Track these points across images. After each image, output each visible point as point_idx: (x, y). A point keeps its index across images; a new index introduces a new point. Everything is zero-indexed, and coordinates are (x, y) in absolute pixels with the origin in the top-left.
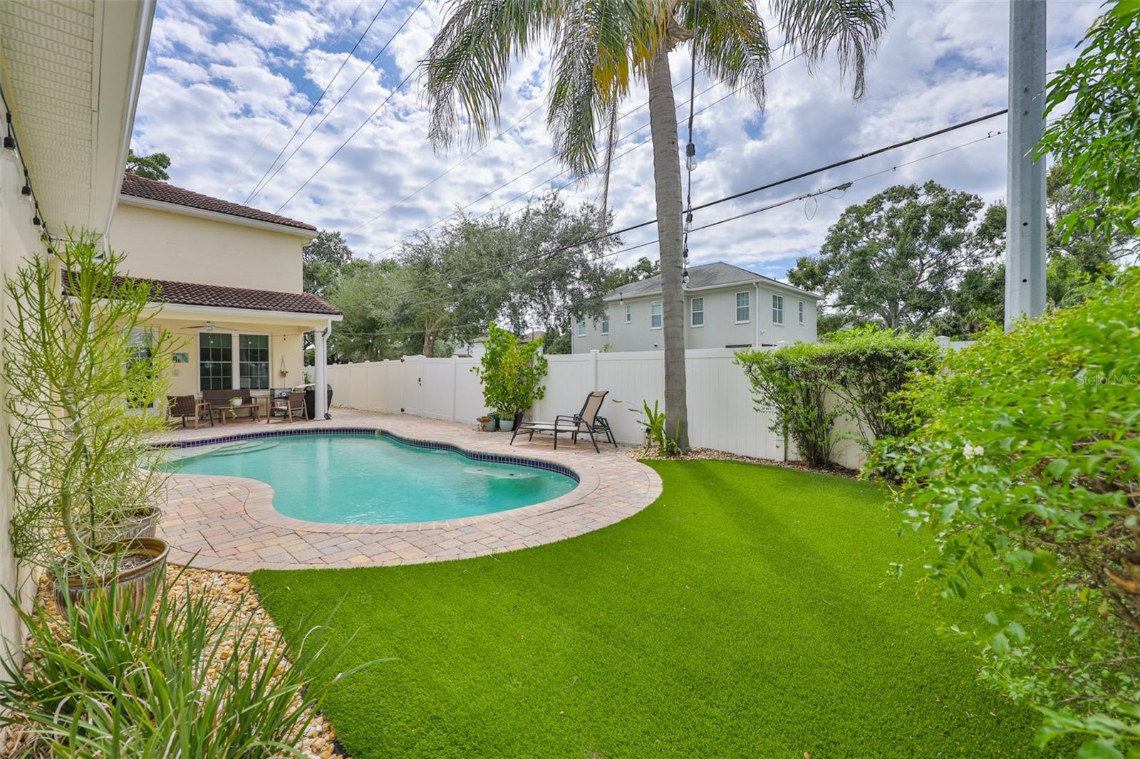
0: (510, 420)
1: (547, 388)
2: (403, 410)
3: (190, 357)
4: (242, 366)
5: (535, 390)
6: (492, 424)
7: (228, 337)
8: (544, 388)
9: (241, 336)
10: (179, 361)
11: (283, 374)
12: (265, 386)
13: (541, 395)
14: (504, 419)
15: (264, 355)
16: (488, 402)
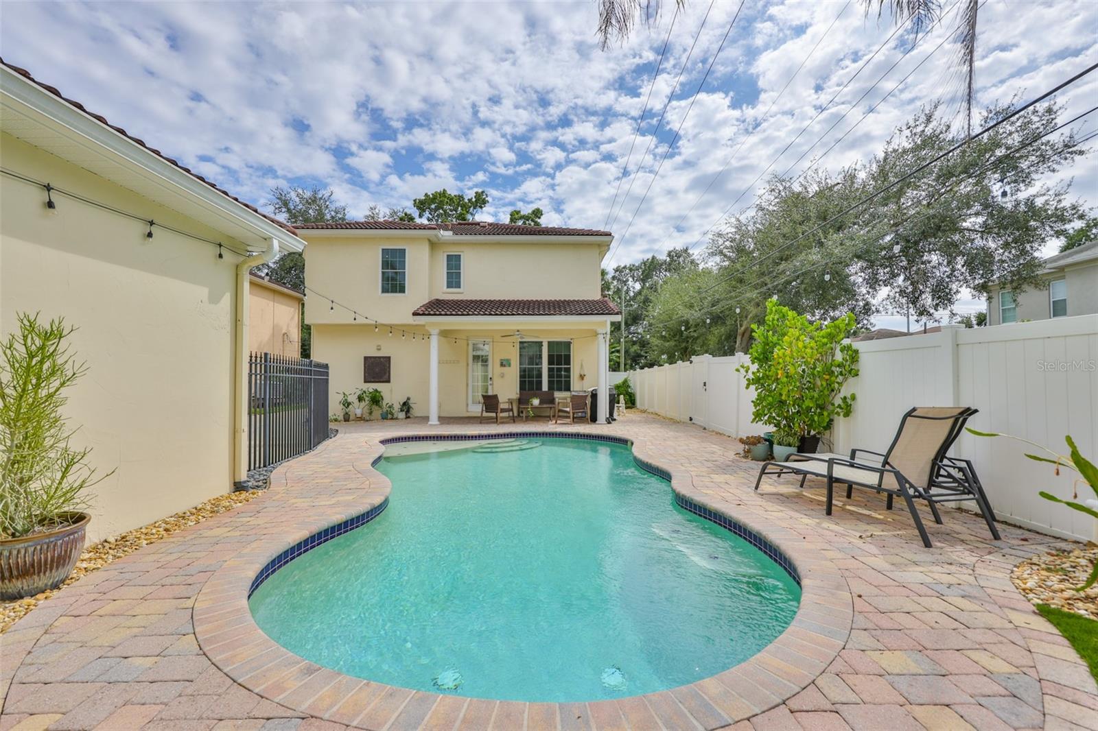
0: (789, 445)
1: (858, 396)
2: (691, 419)
3: (513, 363)
4: (550, 370)
5: (838, 401)
6: (761, 448)
7: (540, 344)
8: (853, 398)
9: (549, 342)
10: (505, 366)
11: (582, 377)
12: (568, 389)
13: (847, 410)
14: (780, 444)
15: (567, 360)
16: (758, 416)
